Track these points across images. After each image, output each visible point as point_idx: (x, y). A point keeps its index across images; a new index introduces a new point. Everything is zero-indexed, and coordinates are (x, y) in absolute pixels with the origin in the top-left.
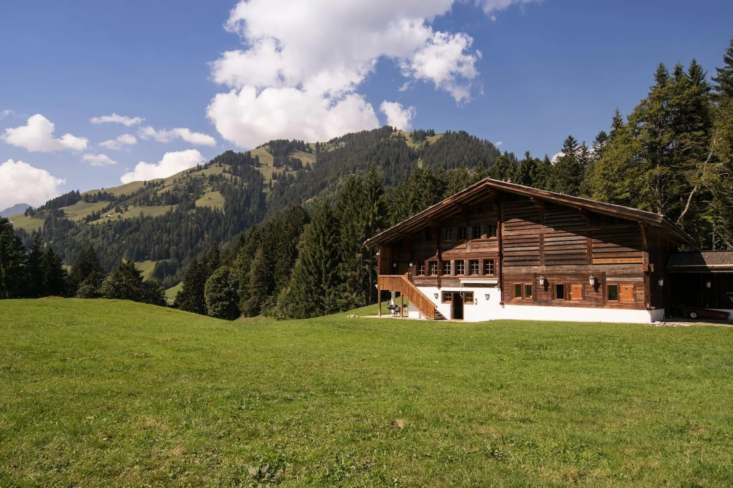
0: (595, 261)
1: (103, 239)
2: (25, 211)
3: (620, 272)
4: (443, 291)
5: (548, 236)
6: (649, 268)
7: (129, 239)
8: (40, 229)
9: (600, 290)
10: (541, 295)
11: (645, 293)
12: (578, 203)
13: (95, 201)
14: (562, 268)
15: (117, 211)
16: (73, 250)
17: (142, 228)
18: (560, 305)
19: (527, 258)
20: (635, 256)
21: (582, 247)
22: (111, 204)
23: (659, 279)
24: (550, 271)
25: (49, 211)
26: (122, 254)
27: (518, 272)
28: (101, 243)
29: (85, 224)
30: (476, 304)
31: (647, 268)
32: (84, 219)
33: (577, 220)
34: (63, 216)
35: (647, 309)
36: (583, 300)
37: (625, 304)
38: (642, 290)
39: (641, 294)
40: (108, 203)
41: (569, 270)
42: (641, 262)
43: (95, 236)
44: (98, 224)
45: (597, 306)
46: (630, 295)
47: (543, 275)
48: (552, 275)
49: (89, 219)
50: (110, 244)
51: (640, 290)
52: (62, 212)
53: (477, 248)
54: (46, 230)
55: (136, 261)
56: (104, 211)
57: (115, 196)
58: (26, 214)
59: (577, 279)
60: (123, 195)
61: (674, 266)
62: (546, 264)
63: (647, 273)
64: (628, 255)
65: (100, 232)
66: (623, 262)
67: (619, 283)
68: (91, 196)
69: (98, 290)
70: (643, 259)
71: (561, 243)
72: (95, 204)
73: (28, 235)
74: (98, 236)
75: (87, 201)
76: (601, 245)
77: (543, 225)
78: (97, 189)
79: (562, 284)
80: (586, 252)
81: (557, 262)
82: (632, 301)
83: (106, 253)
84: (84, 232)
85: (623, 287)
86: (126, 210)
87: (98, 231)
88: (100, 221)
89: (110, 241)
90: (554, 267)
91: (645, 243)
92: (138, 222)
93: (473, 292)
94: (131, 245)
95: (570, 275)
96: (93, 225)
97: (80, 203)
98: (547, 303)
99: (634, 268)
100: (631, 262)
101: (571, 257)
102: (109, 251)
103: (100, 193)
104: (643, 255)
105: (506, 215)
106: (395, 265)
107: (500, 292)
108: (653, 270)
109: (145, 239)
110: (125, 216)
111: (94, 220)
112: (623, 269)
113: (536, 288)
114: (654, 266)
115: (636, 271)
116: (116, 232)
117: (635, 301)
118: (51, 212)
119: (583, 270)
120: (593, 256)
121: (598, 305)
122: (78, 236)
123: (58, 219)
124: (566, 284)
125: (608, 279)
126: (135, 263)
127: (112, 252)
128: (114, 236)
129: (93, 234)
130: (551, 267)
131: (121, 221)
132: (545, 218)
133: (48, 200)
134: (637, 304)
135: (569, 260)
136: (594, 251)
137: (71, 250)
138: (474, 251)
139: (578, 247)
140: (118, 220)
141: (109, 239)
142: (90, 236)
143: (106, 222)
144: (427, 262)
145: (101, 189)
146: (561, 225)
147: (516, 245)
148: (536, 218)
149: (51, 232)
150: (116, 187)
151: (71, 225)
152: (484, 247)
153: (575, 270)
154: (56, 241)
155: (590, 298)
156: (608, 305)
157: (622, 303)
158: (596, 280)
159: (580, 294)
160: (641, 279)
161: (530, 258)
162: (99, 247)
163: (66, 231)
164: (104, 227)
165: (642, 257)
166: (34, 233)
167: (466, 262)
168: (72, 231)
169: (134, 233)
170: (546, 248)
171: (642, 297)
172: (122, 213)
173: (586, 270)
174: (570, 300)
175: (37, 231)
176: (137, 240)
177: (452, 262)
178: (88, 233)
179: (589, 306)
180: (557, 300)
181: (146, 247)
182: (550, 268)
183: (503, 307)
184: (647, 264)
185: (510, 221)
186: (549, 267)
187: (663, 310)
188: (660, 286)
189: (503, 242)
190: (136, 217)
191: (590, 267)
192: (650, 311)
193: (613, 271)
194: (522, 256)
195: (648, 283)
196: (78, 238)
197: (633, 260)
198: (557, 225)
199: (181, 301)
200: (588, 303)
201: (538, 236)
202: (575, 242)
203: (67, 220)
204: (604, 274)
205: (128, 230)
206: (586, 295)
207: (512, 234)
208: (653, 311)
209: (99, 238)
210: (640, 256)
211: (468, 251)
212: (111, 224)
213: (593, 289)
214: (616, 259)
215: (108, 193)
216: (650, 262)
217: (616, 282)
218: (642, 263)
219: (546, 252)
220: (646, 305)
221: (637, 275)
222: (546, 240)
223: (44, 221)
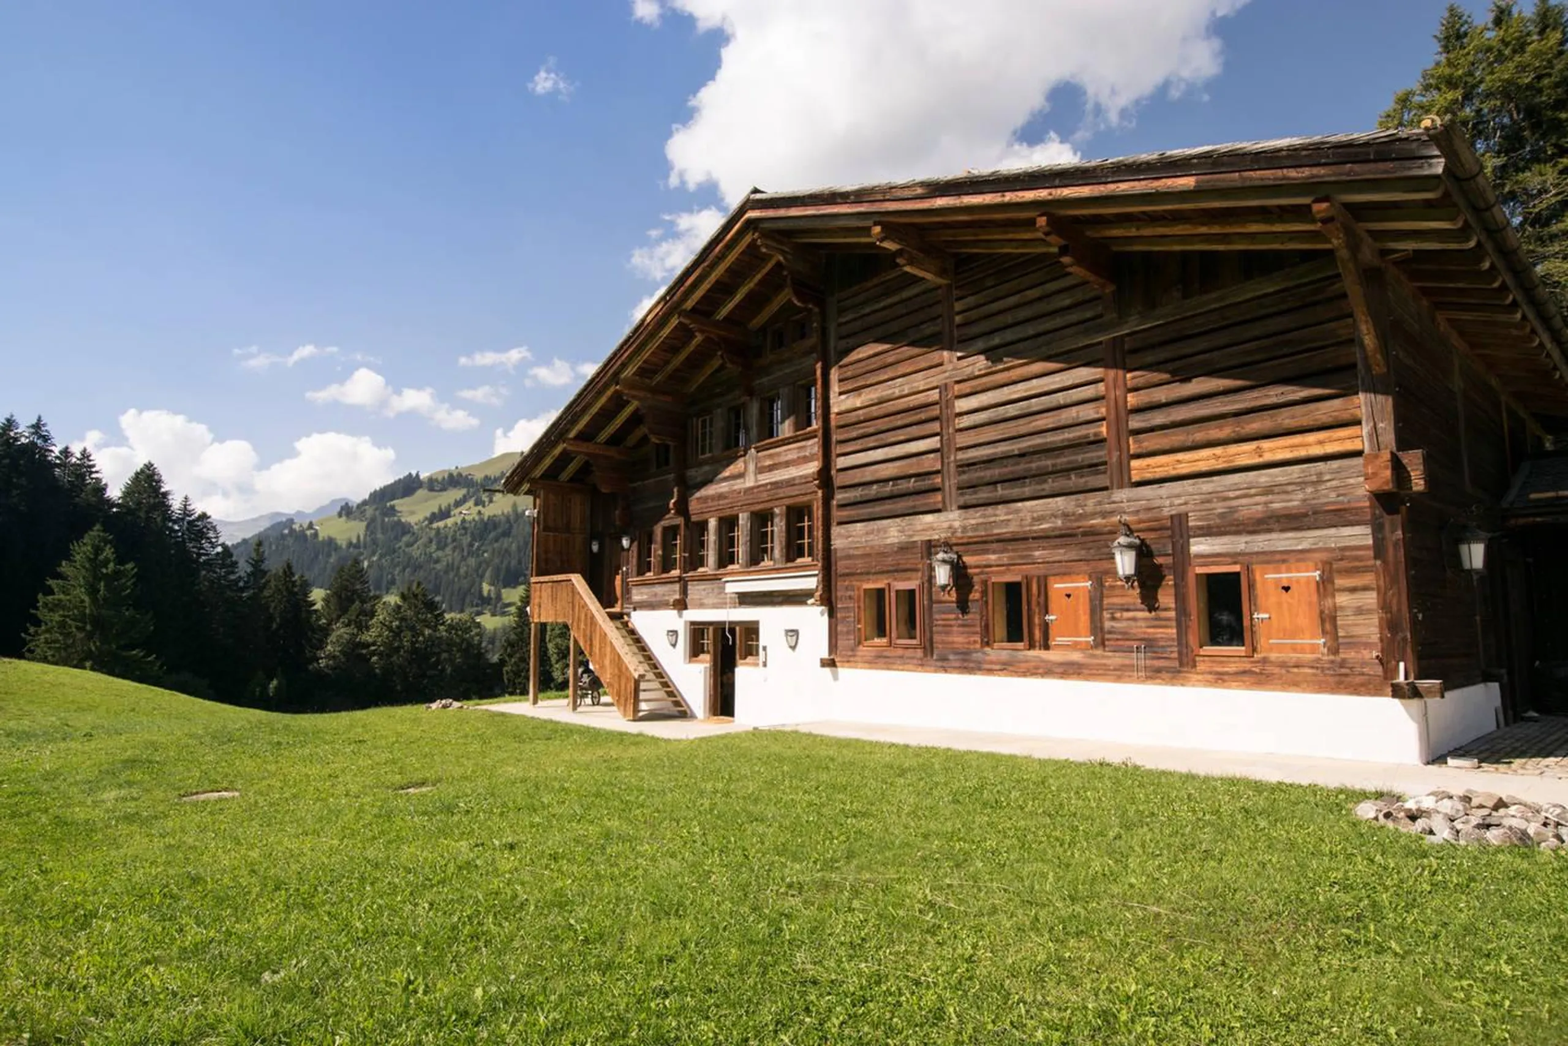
0: (1139, 468)
1: (454, 551)
2: (339, 509)
3: (1252, 507)
4: (693, 623)
5: (966, 387)
6: (1398, 468)
7: (494, 550)
8: (359, 537)
9: (1166, 598)
10: (947, 628)
11: (1384, 606)
12: (1029, 195)
13: (443, 489)
14: (1018, 511)
15: (476, 504)
16: (408, 570)
17: (514, 531)
18: (1007, 668)
19: (903, 486)
20: (1325, 419)
21: (1088, 412)
22: (468, 492)
23: (1463, 536)
24: (975, 528)
25: (374, 507)
26: (482, 577)
27: (876, 541)
28: (450, 558)
29: (427, 526)
30: (765, 665)
31: (1388, 473)
32: (426, 519)
33: (1067, 302)
34: (394, 515)
35: (1397, 692)
36: (1095, 646)
37: (1283, 665)
38: (1365, 588)
39: (1359, 611)
40: (464, 491)
41: (1040, 519)
42: (1356, 445)
43: (441, 547)
44: (446, 527)
45: (1154, 674)
46: (1306, 618)
47: (948, 545)
48: (982, 544)
49: (434, 518)
50: (464, 559)
51: (1353, 590)
52: (393, 508)
53: (771, 468)
54: (368, 539)
55: (505, 587)
56: (458, 504)
57: (475, 478)
58: (340, 515)
59: (1073, 555)
60: (486, 477)
61: (1533, 496)
62: (962, 501)
63: (1386, 501)
64: (1286, 418)
65: (449, 540)
66: (1268, 457)
67: (1247, 559)
68: (436, 480)
69: (363, 637)
70: (1366, 429)
71: (1012, 410)
72: (445, 493)
73: (341, 548)
74: (446, 545)
75: (431, 489)
76: (1161, 395)
77: (951, 348)
78: (447, 468)
79: (1017, 578)
80: (1104, 430)
81: (1001, 491)
82: (1314, 648)
83: (457, 574)
84: (424, 540)
85: (1267, 578)
86: (491, 501)
87: (446, 537)
88: (450, 522)
89: (465, 553)
90: (990, 510)
91: (1369, 341)
92: (508, 520)
93: (757, 623)
94: (497, 561)
95: (1043, 538)
96: (438, 529)
97: (421, 493)
98: (968, 664)
99: (1320, 482)
100: (1302, 453)
101: (1048, 463)
102: (462, 571)
103: (451, 475)
104: (1363, 413)
105: (842, 338)
106: (595, 548)
107: (826, 617)
108: (1418, 484)
109: (519, 550)
110: (489, 511)
111: (441, 519)
112: (1268, 490)
113: (931, 601)
114: (1427, 460)
115: (1328, 496)
116: (474, 539)
117: (1335, 651)
118: (376, 509)
119: (1093, 515)
120: (1133, 448)
121: (1159, 670)
122: (416, 546)
123: (386, 519)
124: (1028, 579)
125: (1199, 546)
126: (503, 591)
127: (467, 573)
128: (471, 545)
129: (439, 543)
130: (980, 512)
131: (482, 520)
132: (958, 319)
133: (372, 491)
134: (1343, 664)
135: (1041, 475)
136: (1135, 423)
137: (404, 570)
138: (766, 478)
139: (1072, 414)
140: (477, 518)
141: (463, 550)
142: (434, 547)
143: (459, 522)
144: (658, 530)
145: (453, 468)
146: (1009, 335)
147: (871, 442)
148: (928, 329)
149: (374, 542)
150: (477, 463)
151: (404, 529)
152: (787, 464)
153: (1065, 515)
154: (381, 556)
155: (1126, 636)
156: (1201, 667)
157: (1265, 661)
158: (1143, 553)
159: (1084, 619)
160: (1359, 536)
161: (912, 484)
162: (448, 565)
163: (397, 539)
164: (455, 532)
165: (1358, 423)
166: (350, 544)
167: (743, 519)
168: (405, 539)
169: (501, 540)
170: (962, 440)
171: (1370, 628)
172: (484, 506)
173: (1104, 514)
174: (1047, 647)
175: (354, 541)
176: (506, 551)
177: (712, 523)
178: (431, 541)
179: (1120, 674)
180: (1000, 651)
181: (520, 562)
182: (975, 518)
183: (836, 677)
184: (1386, 456)
185: (854, 356)
186: (971, 511)
187: (1495, 687)
188: (1471, 571)
189: (834, 438)
190: (506, 512)
191: (1121, 495)
192: (1415, 703)
193: (1220, 508)
194: (886, 481)
195: (1396, 555)
196: (416, 551)
197: (1313, 444)
198: (996, 340)
199: (510, 656)
200: (1117, 659)
201: (934, 395)
202: (1061, 398)
203: (400, 521)
204: (1180, 520)
205: (492, 535)
206: (1108, 625)
207: (858, 403)
208: (1434, 702)
209: (448, 550)
210: (1345, 416)
211: (749, 482)
212: (467, 525)
213: (1134, 595)
214: (1233, 449)
215: (464, 474)
216: (1404, 442)
217: (1234, 557)
218: (1358, 454)
219: (961, 456)
220: (1389, 673)
221: (1340, 516)
222: (962, 405)
223: (364, 524)
